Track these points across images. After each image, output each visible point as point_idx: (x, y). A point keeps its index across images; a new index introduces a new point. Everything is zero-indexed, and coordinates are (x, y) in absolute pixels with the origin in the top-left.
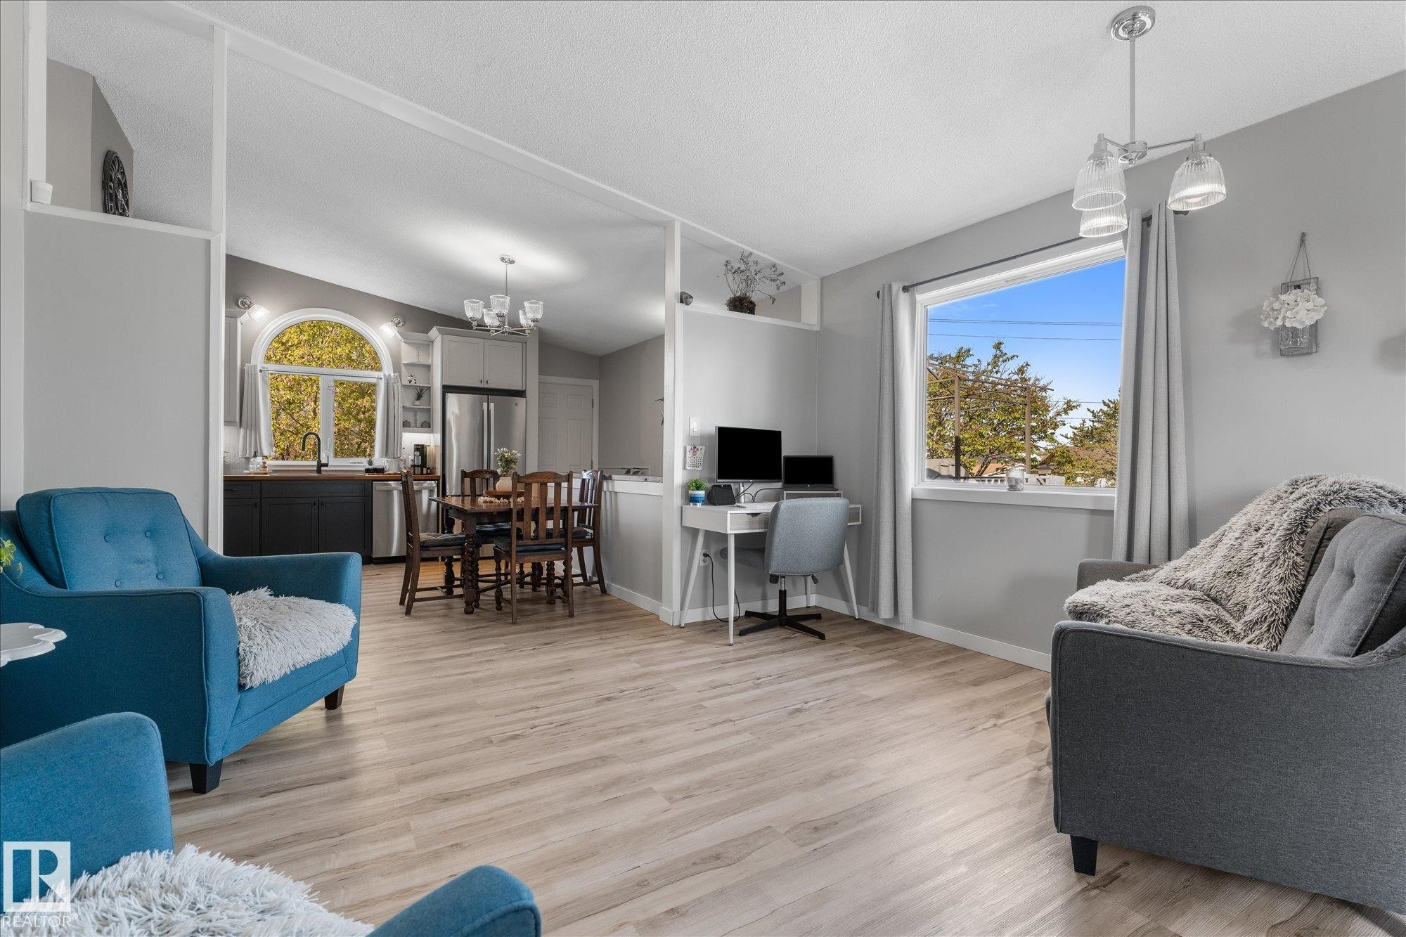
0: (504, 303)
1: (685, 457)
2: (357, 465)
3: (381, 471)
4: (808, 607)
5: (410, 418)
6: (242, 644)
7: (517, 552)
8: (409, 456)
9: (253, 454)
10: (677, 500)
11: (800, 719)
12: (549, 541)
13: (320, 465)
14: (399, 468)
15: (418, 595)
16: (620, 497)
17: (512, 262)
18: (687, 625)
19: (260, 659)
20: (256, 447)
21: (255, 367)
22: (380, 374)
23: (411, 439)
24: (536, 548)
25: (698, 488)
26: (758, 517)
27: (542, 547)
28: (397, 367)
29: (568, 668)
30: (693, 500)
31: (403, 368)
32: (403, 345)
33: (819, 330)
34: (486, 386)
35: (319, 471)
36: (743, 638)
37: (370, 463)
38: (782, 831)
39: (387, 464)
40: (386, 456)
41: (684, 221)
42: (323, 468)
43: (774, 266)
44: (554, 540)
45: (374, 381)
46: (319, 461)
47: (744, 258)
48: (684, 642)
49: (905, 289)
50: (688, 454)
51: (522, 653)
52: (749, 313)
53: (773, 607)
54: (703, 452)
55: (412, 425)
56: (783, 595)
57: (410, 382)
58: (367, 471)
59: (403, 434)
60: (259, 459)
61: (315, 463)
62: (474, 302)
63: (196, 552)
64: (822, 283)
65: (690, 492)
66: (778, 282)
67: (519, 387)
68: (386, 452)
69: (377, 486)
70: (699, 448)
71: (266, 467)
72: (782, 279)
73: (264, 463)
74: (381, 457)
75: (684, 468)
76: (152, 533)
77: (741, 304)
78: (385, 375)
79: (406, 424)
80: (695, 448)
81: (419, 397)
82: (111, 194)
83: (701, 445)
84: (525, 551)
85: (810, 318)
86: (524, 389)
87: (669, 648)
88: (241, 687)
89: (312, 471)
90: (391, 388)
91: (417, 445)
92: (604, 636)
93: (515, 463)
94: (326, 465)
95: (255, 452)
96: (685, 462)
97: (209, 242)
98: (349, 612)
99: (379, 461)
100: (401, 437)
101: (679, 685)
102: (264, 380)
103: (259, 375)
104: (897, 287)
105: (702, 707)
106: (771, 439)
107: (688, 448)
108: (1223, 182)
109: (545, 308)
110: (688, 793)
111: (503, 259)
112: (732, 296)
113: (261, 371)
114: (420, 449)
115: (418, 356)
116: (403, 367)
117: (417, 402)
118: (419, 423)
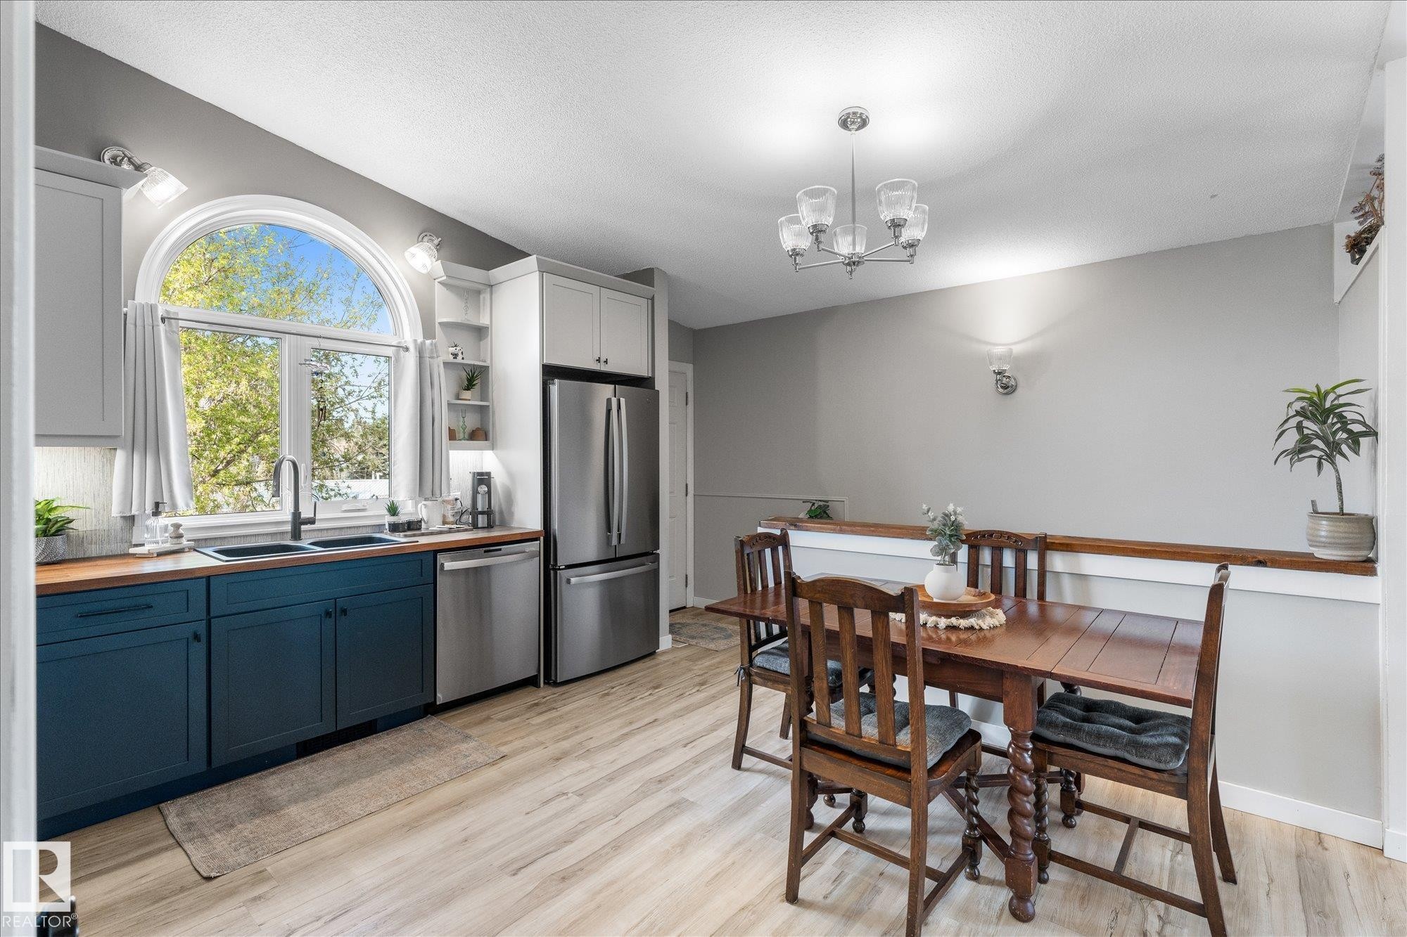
5: (459, 424)
8: (463, 494)
9: (149, 508)
13: (299, 522)
20: (158, 492)
21: (153, 309)
23: (464, 463)
28: (430, 329)
31: (440, 331)
32: (438, 288)
34: (604, 368)
35: (297, 533)
39: (424, 514)
40: (421, 499)
42: (304, 527)
55: (463, 435)
57: (455, 356)
59: (451, 452)
67: (644, 372)
68: (420, 489)
71: (181, 536)
73: (177, 527)
74: (413, 500)
78: (414, 341)
81: (469, 384)
86: (650, 375)
90: (426, 367)
91: (476, 473)
94: (312, 521)
95: (157, 505)
99: (409, 508)
100: (447, 460)
103: (161, 327)
113: (163, 320)
114: (482, 481)
115: (466, 311)
116: (439, 329)
117: (467, 394)
118: (469, 433)
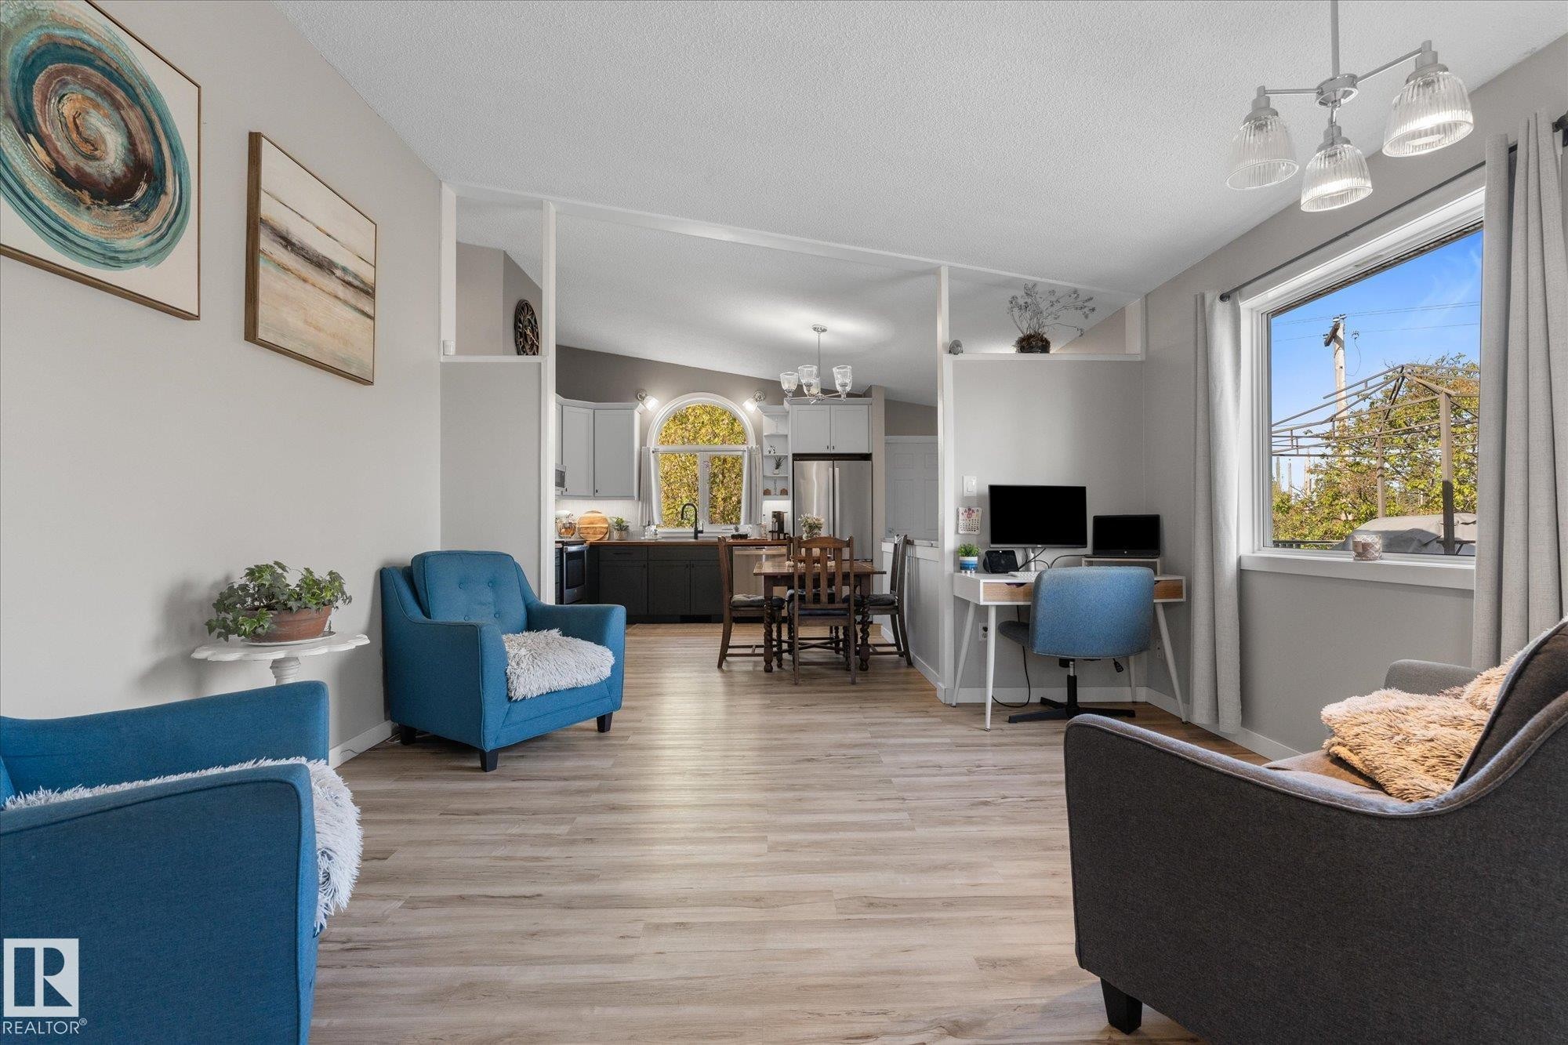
0: (812, 371)
1: (958, 519)
2: (725, 531)
3: (745, 536)
4: (1134, 703)
5: (770, 486)
6: (509, 667)
7: (799, 615)
8: (768, 522)
9: (647, 523)
10: (949, 566)
11: (982, 811)
12: (831, 606)
13: (697, 532)
14: (761, 535)
15: (730, 651)
16: (921, 562)
17: (824, 330)
18: (958, 705)
19: (522, 680)
20: (649, 517)
21: (649, 449)
22: (744, 447)
23: (771, 506)
24: (819, 612)
25: (968, 553)
26: (1022, 587)
27: (826, 612)
28: (759, 441)
29: (802, 728)
30: (963, 567)
31: (765, 441)
32: (765, 419)
33: (1144, 359)
34: (833, 452)
35: (696, 537)
36: (1012, 725)
37: (737, 529)
38: (837, 897)
39: (750, 530)
40: (750, 523)
41: (952, 264)
42: (699, 535)
43: (1075, 292)
44: (837, 606)
45: (740, 453)
46: (696, 529)
47: (1030, 290)
48: (939, 720)
49: (1223, 298)
50: (961, 517)
51: (779, 711)
52: (1041, 352)
53: (1060, 695)
54: (980, 515)
55: (773, 492)
56: (1072, 683)
57: (770, 452)
58: (733, 537)
59: (764, 501)
60: (653, 528)
61: (693, 530)
62: (788, 375)
63: (524, 599)
64: (1146, 301)
65: (962, 558)
66: (1086, 310)
67: (864, 450)
68: (750, 519)
69: (737, 552)
70: (975, 509)
71: (658, 534)
72: (1090, 304)
73: (656, 530)
74: (746, 524)
75: (957, 532)
76: (493, 584)
77: (1033, 343)
78: (748, 448)
79: (767, 493)
80: (969, 509)
81: (778, 466)
82: (520, 332)
83: (978, 506)
84: (810, 615)
85: (1134, 347)
86: (870, 452)
87: (917, 724)
88: (510, 698)
89: (691, 537)
90: (753, 458)
91: (775, 512)
92: (865, 705)
93: (820, 528)
94: (702, 532)
95: (649, 521)
96: (958, 525)
97: (540, 364)
98: (609, 654)
99: (744, 528)
100: (762, 504)
101: (886, 759)
102: (656, 459)
103: (652, 456)
104: (1212, 296)
105: (891, 782)
106: (1075, 497)
107: (961, 510)
108: (1469, 106)
109: (853, 372)
110: (791, 847)
111: (815, 329)
112: (1021, 335)
113: (653, 452)
114: (778, 516)
115: (777, 427)
116: (764, 438)
117: (777, 472)
118: (778, 492)
